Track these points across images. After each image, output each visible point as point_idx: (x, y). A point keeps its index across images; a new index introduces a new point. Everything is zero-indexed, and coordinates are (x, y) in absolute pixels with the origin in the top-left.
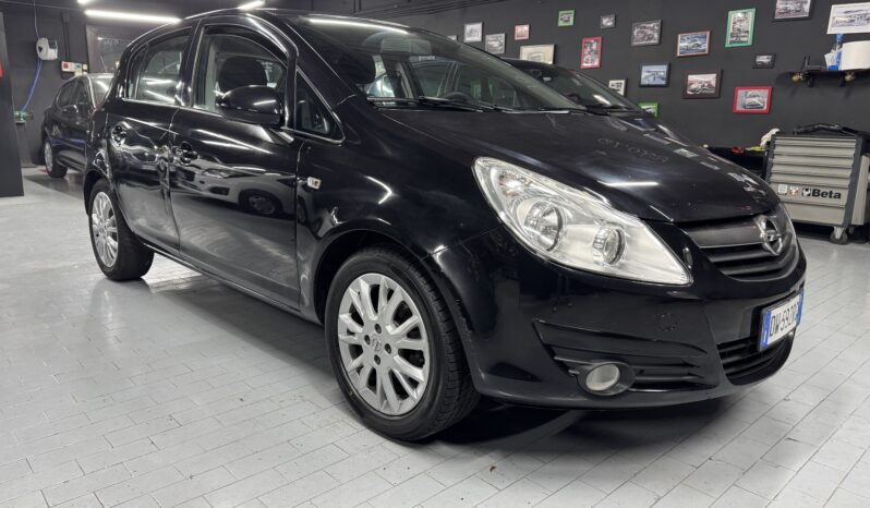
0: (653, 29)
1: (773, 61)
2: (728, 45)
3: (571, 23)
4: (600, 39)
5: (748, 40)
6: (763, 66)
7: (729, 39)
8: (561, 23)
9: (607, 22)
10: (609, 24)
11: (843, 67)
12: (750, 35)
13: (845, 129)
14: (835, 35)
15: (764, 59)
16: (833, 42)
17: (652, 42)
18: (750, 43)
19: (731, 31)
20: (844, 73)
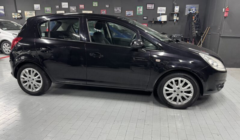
0: (119, 9)
1: (147, 18)
2: (137, 14)
3: (97, 5)
4: (106, 10)
5: (141, 13)
6: (145, 19)
7: (138, 13)
8: (94, 5)
9: (107, 6)
10: (108, 7)
11: (162, 20)
12: (142, 12)
13: (164, 33)
14: (160, 14)
15: (145, 18)
16: (159, 15)
17: (119, 12)
18: (142, 14)
19: (138, 11)
20: (162, 22)
